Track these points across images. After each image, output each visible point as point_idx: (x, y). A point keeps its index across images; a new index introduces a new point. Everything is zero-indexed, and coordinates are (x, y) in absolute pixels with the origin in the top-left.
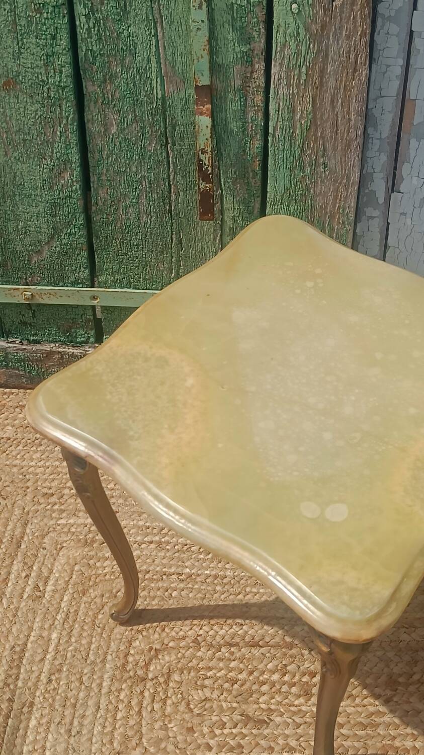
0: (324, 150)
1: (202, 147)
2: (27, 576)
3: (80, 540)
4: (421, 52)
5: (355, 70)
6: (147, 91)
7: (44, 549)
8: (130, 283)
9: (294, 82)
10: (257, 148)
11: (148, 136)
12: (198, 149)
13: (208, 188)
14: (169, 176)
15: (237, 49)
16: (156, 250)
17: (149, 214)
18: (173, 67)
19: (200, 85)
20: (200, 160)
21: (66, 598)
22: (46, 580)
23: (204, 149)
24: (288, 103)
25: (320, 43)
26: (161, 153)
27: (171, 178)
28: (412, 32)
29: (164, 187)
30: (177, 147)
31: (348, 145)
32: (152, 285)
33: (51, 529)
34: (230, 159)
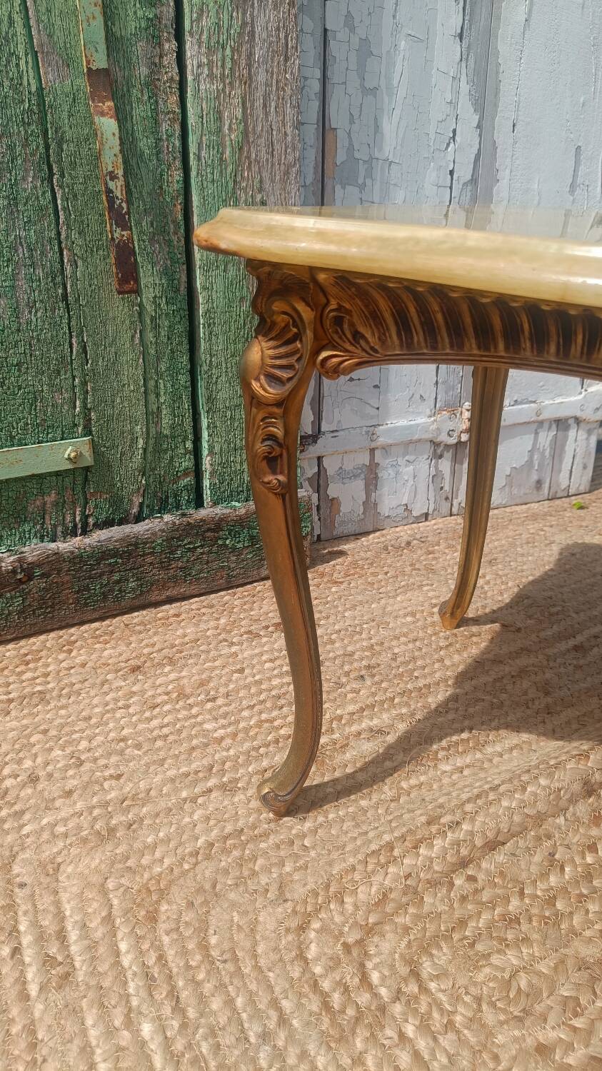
0: (261, 182)
1: (110, 169)
2: (16, 951)
3: (85, 841)
4: (338, 60)
5: (286, 59)
6: (12, 79)
7: (22, 885)
8: (12, 438)
9: (217, 72)
10: (178, 182)
11: (19, 162)
12: (105, 172)
13: (125, 238)
14: (59, 234)
15: (140, 13)
16: (49, 369)
17: (31, 306)
18: (50, 36)
19: (94, 68)
20: (109, 191)
21: (123, 946)
22: (62, 936)
23: (113, 172)
24: (212, 106)
25: (244, 14)
26: (44, 193)
27: (63, 236)
28: (326, 30)
29: (52, 255)
30: (67, 179)
31: (287, 173)
32: (48, 433)
33: (16, 849)
34: (143, 201)
